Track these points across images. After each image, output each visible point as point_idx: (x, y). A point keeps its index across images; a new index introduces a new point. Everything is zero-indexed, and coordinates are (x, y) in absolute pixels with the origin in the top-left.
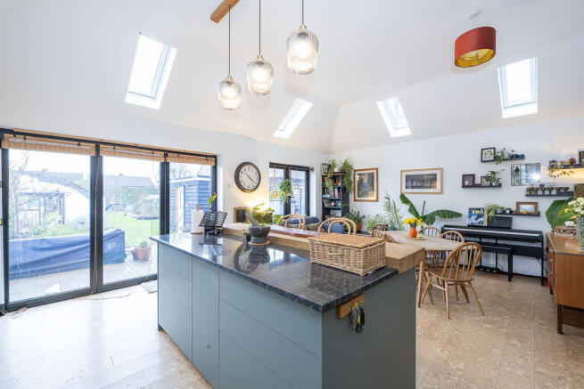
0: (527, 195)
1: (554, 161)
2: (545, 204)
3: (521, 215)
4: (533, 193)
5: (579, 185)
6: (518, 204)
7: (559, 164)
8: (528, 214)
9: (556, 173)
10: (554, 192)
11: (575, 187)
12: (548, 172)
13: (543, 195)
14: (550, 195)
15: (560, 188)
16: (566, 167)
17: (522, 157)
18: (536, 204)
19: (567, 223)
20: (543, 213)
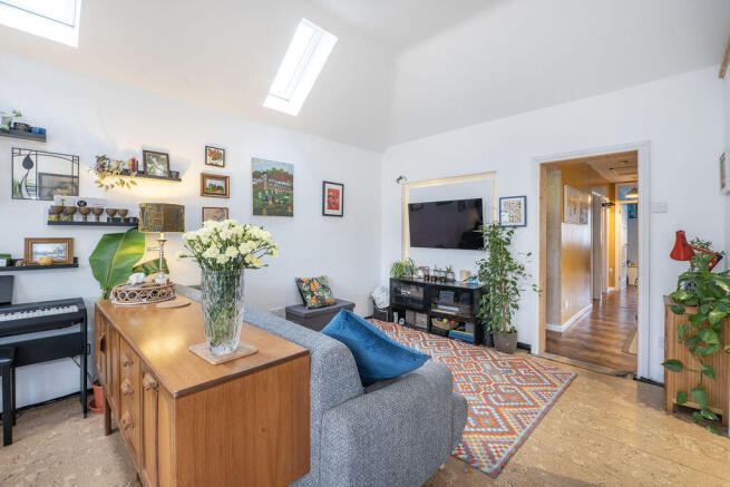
0: (50, 223)
1: (104, 158)
2: (86, 241)
3: (37, 267)
4: (64, 218)
5: (147, 204)
6: (30, 242)
7: (114, 165)
8: (54, 265)
9: (110, 180)
10: (104, 218)
11: (143, 209)
12: (97, 178)
13: (85, 223)
14: (98, 224)
15: (115, 211)
16: (126, 173)
17: (40, 135)
18: (69, 242)
19: (134, 278)
20: (84, 261)
